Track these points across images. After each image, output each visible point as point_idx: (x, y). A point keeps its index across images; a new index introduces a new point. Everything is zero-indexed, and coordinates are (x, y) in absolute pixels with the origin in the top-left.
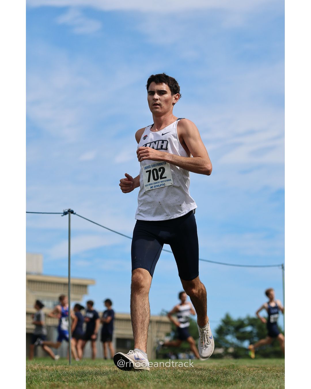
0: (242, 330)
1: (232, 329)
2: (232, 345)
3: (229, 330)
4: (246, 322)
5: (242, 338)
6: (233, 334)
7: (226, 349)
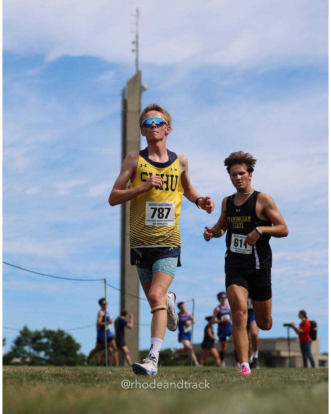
0: (39, 341)
1: (29, 340)
2: (29, 354)
3: (27, 341)
4: (42, 334)
5: (38, 348)
6: (30, 344)
7: (24, 358)
